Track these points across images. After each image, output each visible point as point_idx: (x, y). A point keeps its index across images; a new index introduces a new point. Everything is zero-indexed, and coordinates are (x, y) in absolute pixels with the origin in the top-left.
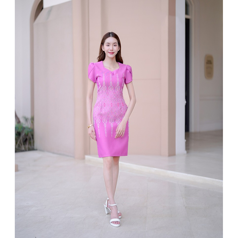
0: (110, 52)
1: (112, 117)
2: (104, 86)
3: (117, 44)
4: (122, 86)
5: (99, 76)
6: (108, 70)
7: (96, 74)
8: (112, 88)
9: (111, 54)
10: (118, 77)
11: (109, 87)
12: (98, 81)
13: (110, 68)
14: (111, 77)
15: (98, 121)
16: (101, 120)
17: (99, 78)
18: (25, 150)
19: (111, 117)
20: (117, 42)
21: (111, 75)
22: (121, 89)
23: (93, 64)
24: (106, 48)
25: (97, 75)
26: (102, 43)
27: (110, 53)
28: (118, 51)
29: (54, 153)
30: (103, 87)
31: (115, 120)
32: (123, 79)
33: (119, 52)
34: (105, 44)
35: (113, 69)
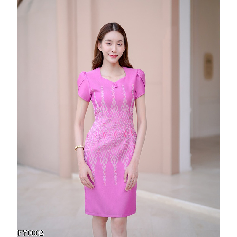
0: (112, 54)
1: (116, 153)
2: (103, 105)
4: (132, 103)
5: (95, 91)
6: (108, 81)
7: (90, 88)
8: (116, 108)
10: (124, 90)
11: (112, 106)
12: (94, 98)
14: (113, 90)
15: (93, 160)
16: (98, 159)
17: (94, 93)
19: (114, 153)
21: (113, 87)
22: (129, 109)
23: (85, 73)
25: (92, 89)
27: (112, 56)
30: (101, 107)
31: (120, 158)
32: (133, 93)
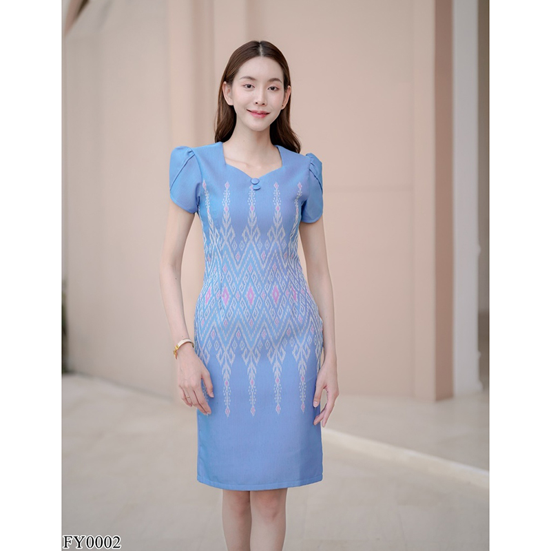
3: (281, 85)
13: (248, 166)
24: (239, 96)
26: (228, 78)
28: (282, 111)
33: (285, 114)
34: (239, 81)
35: (259, 167)
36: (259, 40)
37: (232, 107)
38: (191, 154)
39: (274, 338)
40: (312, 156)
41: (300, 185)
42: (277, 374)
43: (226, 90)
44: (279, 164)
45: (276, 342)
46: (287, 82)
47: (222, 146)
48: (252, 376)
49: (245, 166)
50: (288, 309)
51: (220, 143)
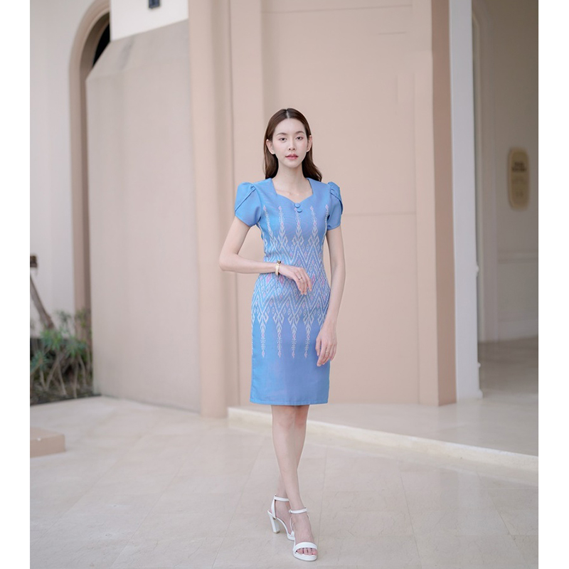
3: (305, 135)
9: (291, 160)
13: (290, 194)
18: (70, 397)
20: (304, 130)
26: (269, 136)
29: (144, 402)
36: (286, 108)
37: (274, 155)
38: (253, 189)
39: (309, 308)
40: (331, 183)
41: (327, 207)
42: (308, 332)
43: (269, 144)
44: (311, 191)
45: (310, 311)
46: (308, 133)
47: (272, 181)
48: (294, 332)
49: (288, 194)
50: (319, 291)
51: (270, 179)
